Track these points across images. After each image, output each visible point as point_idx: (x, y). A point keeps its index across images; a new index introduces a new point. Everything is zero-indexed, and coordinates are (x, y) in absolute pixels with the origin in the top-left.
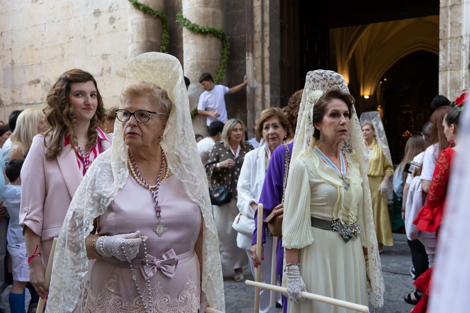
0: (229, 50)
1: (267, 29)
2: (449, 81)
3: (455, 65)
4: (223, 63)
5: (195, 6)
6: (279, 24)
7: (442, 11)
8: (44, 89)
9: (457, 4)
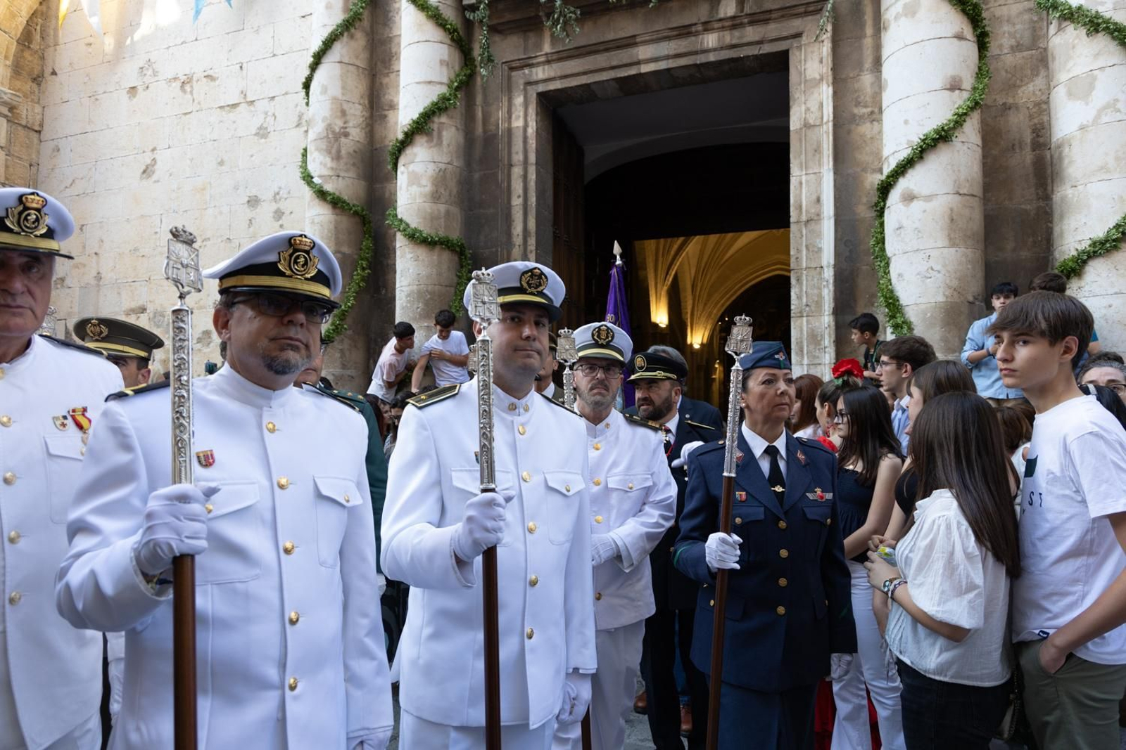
1: (532, 241)
2: (805, 333)
3: (813, 309)
5: (418, 201)
6: (551, 234)
7: (793, 228)
8: (152, 323)
9: (814, 219)
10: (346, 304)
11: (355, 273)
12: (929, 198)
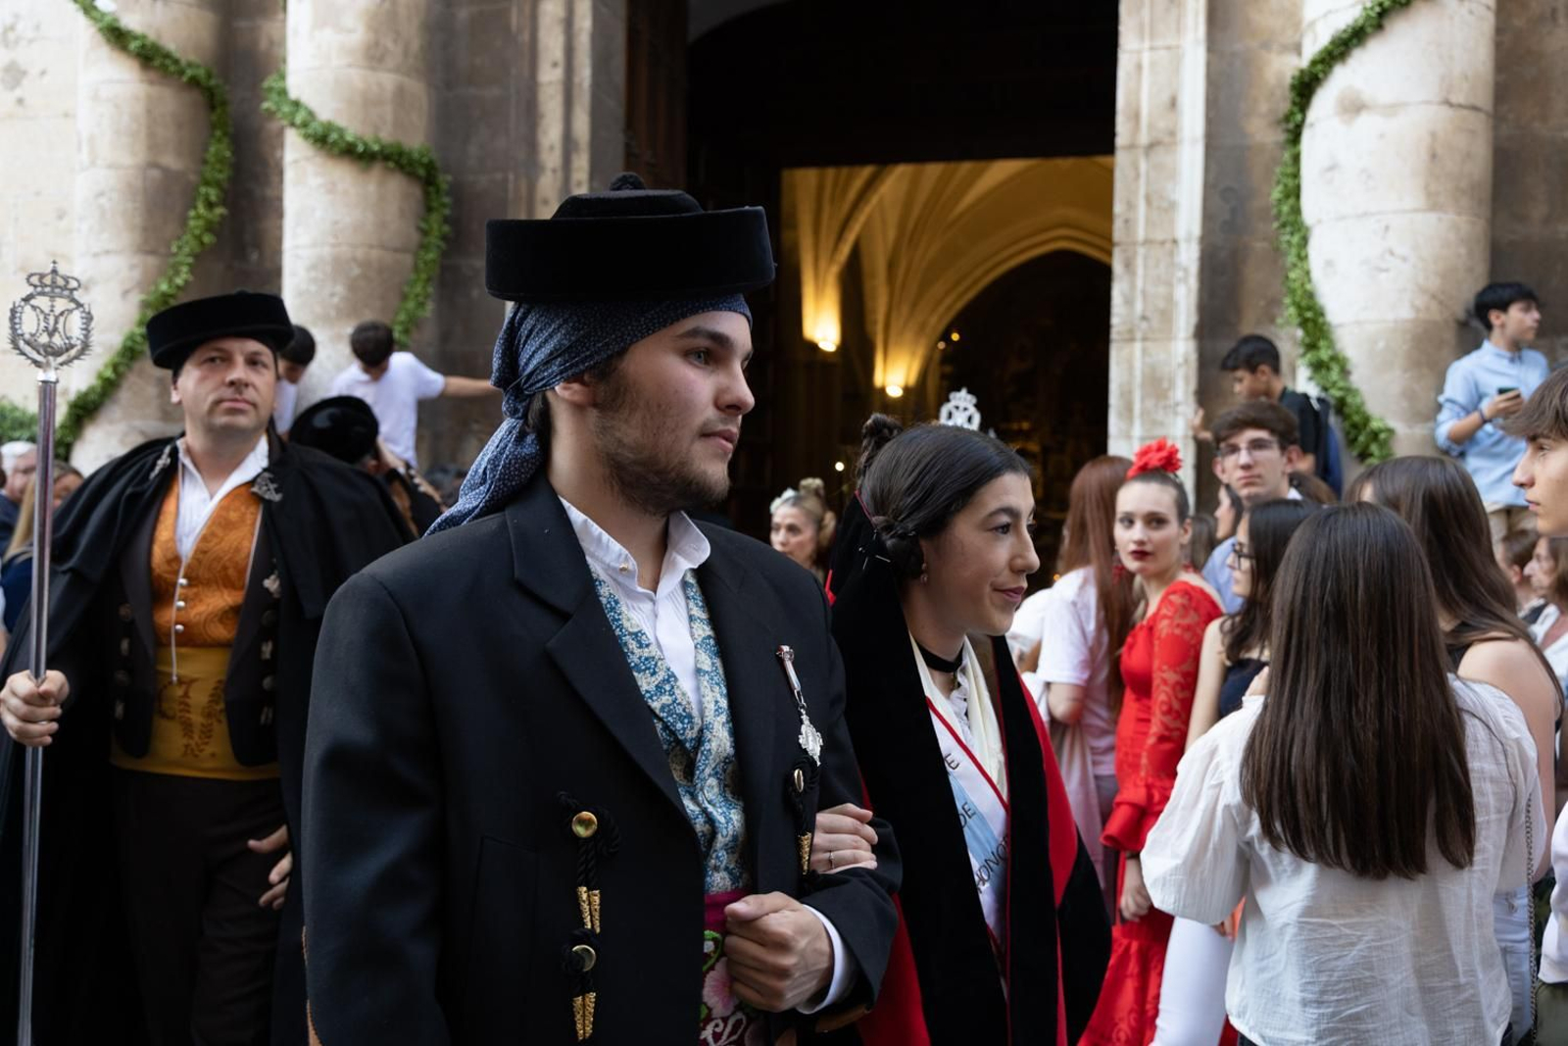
0: (446, 220)
1: (581, 163)
2: (1138, 373)
3: (1155, 325)
4: (426, 263)
5: (336, 62)
6: (621, 148)
7: (1121, 160)
9: (1163, 143)
10: (170, 281)
11: (192, 213)
12: (1392, 109)
